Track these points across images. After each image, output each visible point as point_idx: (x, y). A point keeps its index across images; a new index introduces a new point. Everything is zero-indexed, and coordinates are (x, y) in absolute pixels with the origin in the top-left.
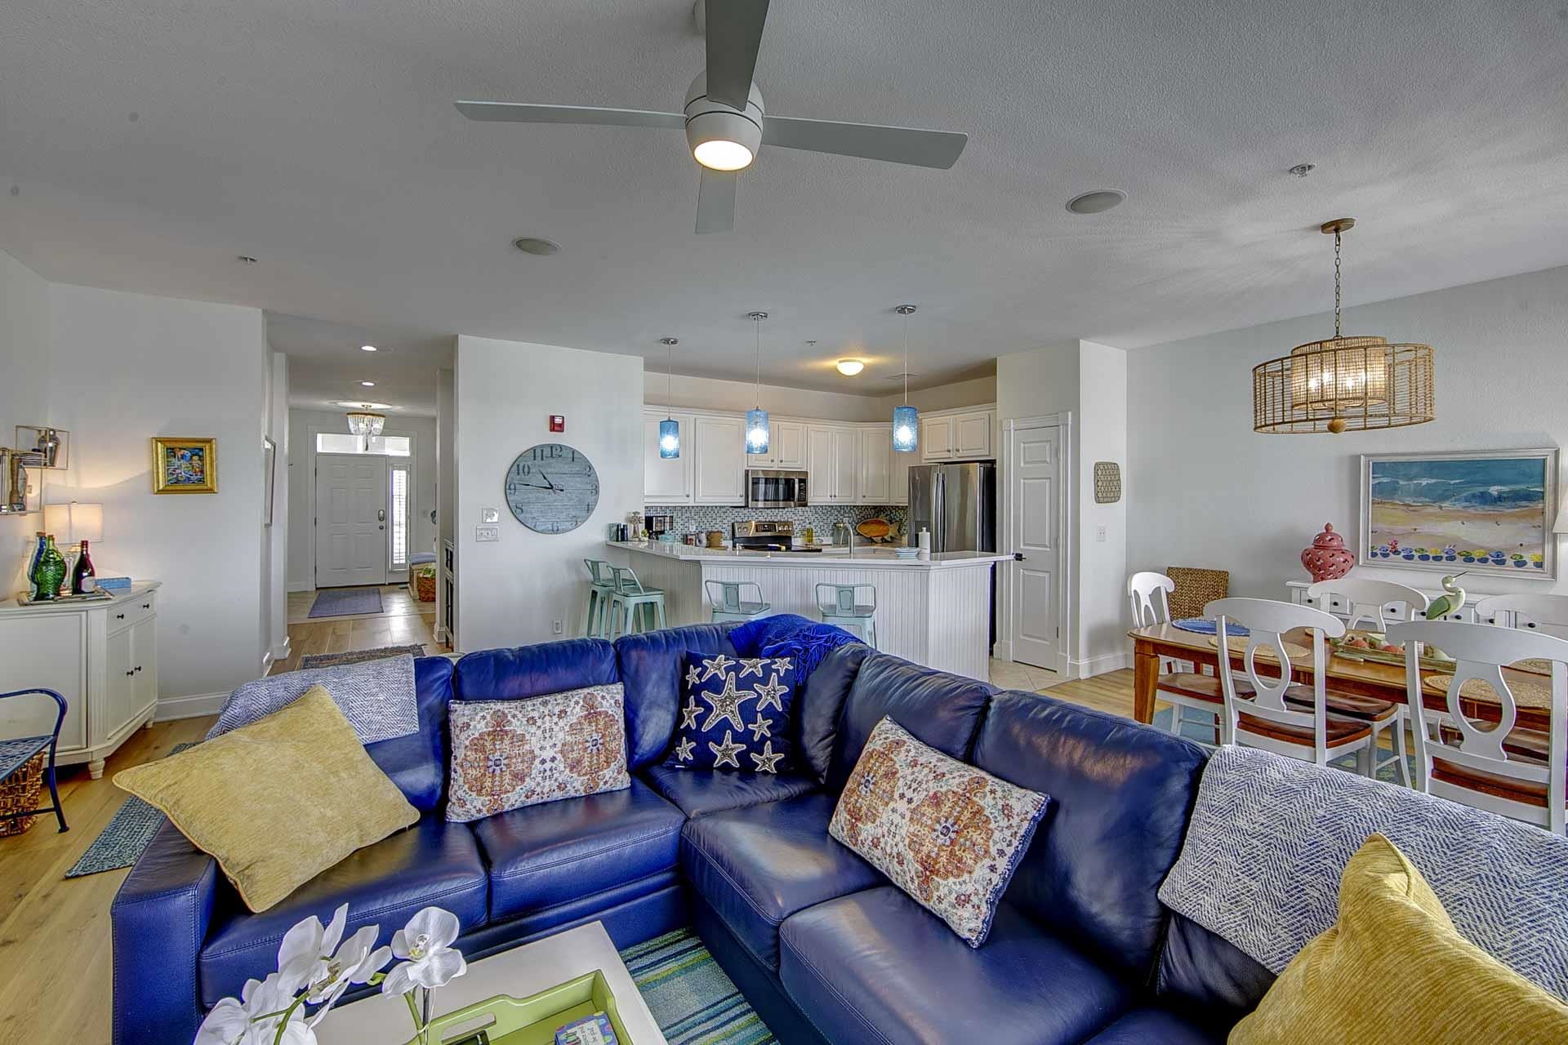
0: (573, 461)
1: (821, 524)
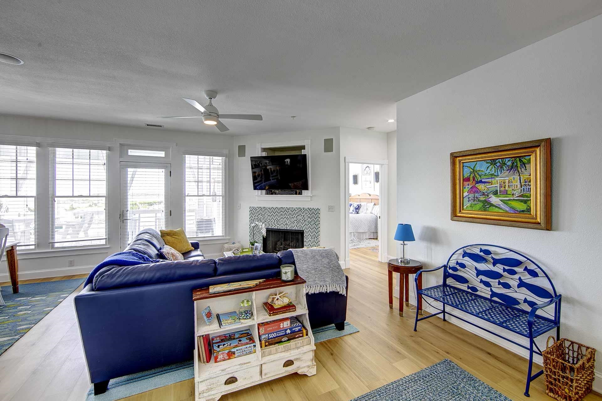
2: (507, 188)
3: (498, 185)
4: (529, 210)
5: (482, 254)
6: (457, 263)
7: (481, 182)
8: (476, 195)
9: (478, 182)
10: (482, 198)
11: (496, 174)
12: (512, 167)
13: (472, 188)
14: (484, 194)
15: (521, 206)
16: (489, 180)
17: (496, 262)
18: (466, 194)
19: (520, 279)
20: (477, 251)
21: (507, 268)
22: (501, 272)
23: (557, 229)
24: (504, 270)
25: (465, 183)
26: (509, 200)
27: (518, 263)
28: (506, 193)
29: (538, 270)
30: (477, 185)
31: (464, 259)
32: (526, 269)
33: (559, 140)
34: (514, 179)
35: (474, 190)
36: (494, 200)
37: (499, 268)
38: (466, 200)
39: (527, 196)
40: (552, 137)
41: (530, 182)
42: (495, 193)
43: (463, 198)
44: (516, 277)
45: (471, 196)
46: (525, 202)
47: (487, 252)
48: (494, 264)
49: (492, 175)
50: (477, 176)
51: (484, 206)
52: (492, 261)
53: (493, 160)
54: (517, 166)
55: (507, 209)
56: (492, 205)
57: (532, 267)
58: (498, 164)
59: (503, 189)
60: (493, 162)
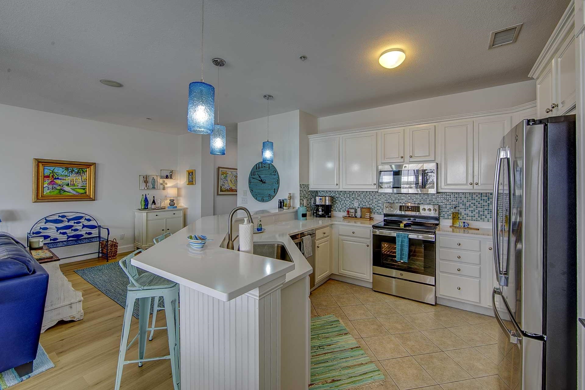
0: (269, 168)
1: (480, 209)
2: (74, 183)
3: (70, 181)
4: (86, 193)
5: (60, 218)
6: (41, 228)
7: (58, 179)
8: (54, 186)
9: (55, 179)
10: (59, 188)
11: (68, 175)
12: (78, 173)
13: (51, 182)
14: (60, 185)
15: (82, 191)
16: (64, 178)
17: (69, 220)
18: (45, 185)
19: (83, 225)
20: (56, 217)
21: (75, 221)
22: (73, 224)
23: (96, 200)
24: (75, 223)
25: (45, 178)
26: (76, 188)
27: (81, 218)
28: (74, 185)
29: (91, 218)
30: (55, 180)
31: (47, 224)
32: (86, 219)
33: (98, 164)
34: (78, 178)
35: (52, 183)
36: (66, 188)
37: (71, 223)
38: (46, 189)
39: (85, 187)
40: (96, 163)
41: (86, 180)
42: (68, 185)
43: (44, 188)
44: (81, 224)
45: (50, 186)
46: (84, 189)
47: (63, 217)
48: (68, 222)
49: (66, 175)
50: (56, 175)
51: (60, 192)
52: (67, 220)
53: (67, 168)
54: (80, 172)
55: (75, 193)
56: (65, 191)
57: (88, 217)
58: (70, 170)
59: (72, 183)
60: (67, 169)
